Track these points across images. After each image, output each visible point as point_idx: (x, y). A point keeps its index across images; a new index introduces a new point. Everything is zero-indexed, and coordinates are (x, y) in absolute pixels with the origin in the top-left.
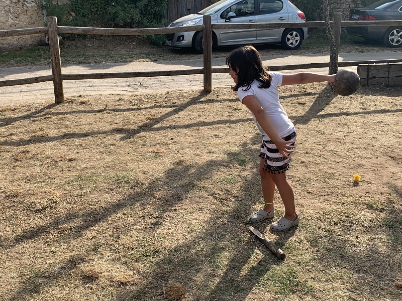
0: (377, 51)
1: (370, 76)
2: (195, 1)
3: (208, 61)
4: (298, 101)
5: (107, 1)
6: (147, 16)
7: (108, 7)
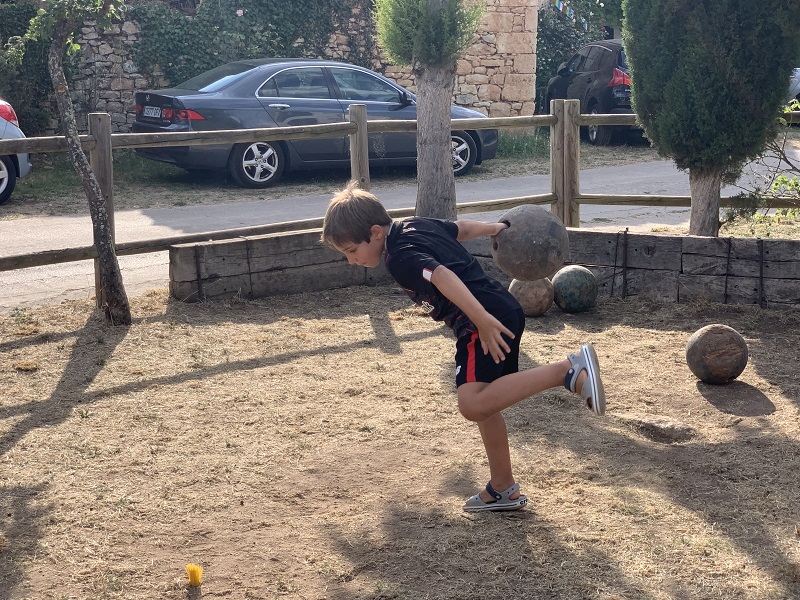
0: (217, 201)
1: (204, 275)
4: (15, 364)
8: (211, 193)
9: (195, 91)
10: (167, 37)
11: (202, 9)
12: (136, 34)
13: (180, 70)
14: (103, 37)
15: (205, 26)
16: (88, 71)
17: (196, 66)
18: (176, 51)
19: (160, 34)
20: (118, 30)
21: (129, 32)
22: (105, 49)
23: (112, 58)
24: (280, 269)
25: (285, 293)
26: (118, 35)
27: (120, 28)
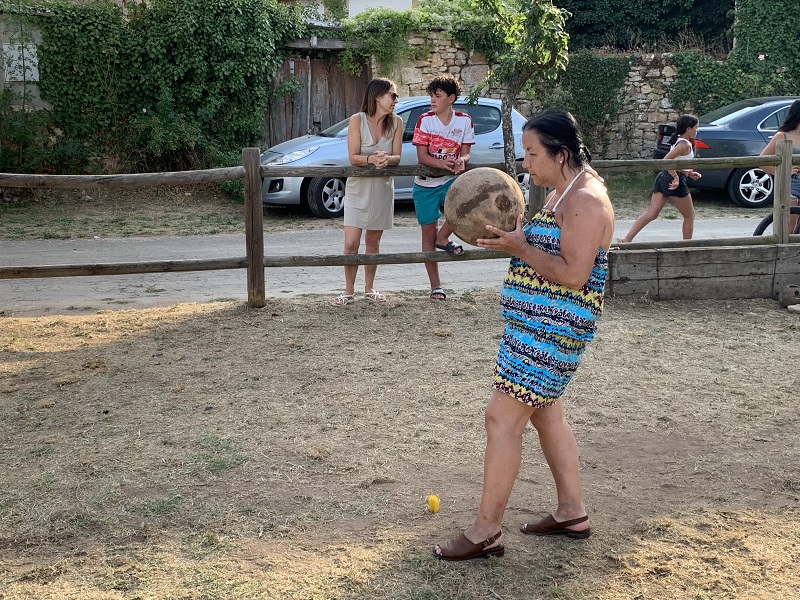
1: (616, 276)
2: (331, 105)
3: (255, 242)
4: (436, 330)
5: (134, 105)
6: (222, 137)
7: (135, 117)
8: (707, 209)
9: (707, 124)
10: (699, 78)
11: (732, 54)
12: (673, 77)
13: (708, 106)
14: (646, 79)
15: (733, 69)
16: (631, 107)
17: (722, 102)
18: (707, 90)
19: (693, 76)
20: (658, 74)
21: (667, 75)
22: (646, 89)
23: (651, 96)
24: (688, 278)
25: (689, 298)
26: (658, 77)
27: (661, 72)
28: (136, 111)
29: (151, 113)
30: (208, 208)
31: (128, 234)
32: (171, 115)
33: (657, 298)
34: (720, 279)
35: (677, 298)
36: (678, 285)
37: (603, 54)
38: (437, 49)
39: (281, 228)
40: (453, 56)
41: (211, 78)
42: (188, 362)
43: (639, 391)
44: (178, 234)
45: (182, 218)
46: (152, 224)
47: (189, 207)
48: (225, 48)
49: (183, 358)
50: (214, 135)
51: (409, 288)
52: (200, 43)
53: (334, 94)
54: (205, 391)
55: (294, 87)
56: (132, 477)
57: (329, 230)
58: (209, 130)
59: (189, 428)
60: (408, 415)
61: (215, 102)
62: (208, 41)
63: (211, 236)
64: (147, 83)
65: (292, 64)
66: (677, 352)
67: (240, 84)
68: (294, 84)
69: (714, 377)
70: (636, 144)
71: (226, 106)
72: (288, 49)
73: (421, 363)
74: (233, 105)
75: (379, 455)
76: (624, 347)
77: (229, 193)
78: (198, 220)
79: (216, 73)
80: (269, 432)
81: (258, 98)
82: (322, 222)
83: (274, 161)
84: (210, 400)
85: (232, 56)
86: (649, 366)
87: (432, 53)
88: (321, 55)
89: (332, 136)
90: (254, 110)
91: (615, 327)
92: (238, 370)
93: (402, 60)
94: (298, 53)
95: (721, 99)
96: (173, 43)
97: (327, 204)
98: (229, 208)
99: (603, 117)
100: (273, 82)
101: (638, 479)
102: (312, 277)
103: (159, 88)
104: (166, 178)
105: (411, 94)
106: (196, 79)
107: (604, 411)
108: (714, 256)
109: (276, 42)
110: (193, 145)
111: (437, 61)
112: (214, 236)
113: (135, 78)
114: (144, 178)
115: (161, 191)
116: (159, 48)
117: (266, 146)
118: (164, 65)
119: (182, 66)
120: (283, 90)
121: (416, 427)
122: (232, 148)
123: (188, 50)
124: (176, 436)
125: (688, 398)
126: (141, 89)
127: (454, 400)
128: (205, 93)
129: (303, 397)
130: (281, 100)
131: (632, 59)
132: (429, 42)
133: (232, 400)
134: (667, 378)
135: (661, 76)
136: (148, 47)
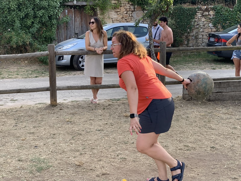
2: (82, 27)
3: (53, 81)
4: (124, 114)
5: (5, 28)
6: (39, 40)
7: (6, 32)
8: (227, 66)
10: (223, 15)
11: (235, 6)
12: (213, 15)
13: (227, 26)
14: (203, 16)
15: (236, 12)
16: (197, 27)
17: (232, 24)
18: (226, 20)
19: (221, 15)
21: (211, 14)
22: (203, 19)
23: (205, 22)
24: (221, 93)
25: (221, 100)
26: (208, 15)
27: (209, 13)
28: (6, 30)
29: (11, 31)
30: (35, 67)
31: (3, 78)
32: (19, 31)
33: (209, 100)
34: (233, 93)
35: (217, 100)
36: (217, 95)
37: (186, 6)
38: (122, 5)
39: (63, 75)
40: (129, 7)
41: (35, 17)
42: (27, 128)
43: (203, 137)
44: (23, 78)
45: (24, 71)
46: (12, 74)
47: (26, 67)
48: (40, 5)
49: (25, 127)
50: (37, 39)
51: (113, 98)
52: (31, 3)
53: (83, 23)
54: (34, 139)
55: (67, 20)
56: (7, 174)
57: (81, 75)
58: (34, 37)
59: (29, 154)
60: (114, 148)
61: (37, 26)
62: (34, 3)
63: (35, 78)
64: (10, 19)
65: (66, 11)
66: (217, 121)
67: (46, 19)
68: (67, 19)
69: (231, 131)
70: (200, 41)
71: (41, 27)
72: (65, 5)
73: (118, 127)
74: (43, 27)
75: (103, 164)
76: (197, 119)
77: (42, 61)
78: (30, 72)
79: (37, 15)
80: (60, 156)
81: (53, 24)
82: (79, 72)
83: (60, 49)
84: (37, 143)
85: (43, 8)
86: (207, 127)
87: (121, 6)
88: (78, 8)
89: (82, 39)
90: (52, 29)
91: (193, 112)
92: (47, 131)
93: (109, 9)
94: (69, 7)
95: (232, 23)
96: (20, 3)
97: (81, 65)
98: (42, 67)
99: (187, 30)
100: (59, 18)
101: (203, 171)
102: (75, 94)
103: (15, 21)
104: (18, 56)
105: (113, 22)
106: (29, 17)
107: (190, 145)
108: (230, 84)
109: (60, 3)
110: (28, 43)
111: (123, 9)
112: (37, 78)
113: (6, 17)
114: (9, 56)
115: (16, 61)
116: (15, 5)
117: (57, 43)
118: (17, 12)
119: (24, 12)
120: (63, 21)
121: (118, 152)
122: (43, 44)
123: (26, 6)
124: (23, 157)
125: (222, 139)
126: (8, 21)
127: (132, 142)
128: (33, 23)
129: (73, 141)
130: (62, 25)
131: (198, 8)
132: (119, 2)
133: (44, 143)
134: (213, 132)
135: (209, 15)
136: (10, 5)
